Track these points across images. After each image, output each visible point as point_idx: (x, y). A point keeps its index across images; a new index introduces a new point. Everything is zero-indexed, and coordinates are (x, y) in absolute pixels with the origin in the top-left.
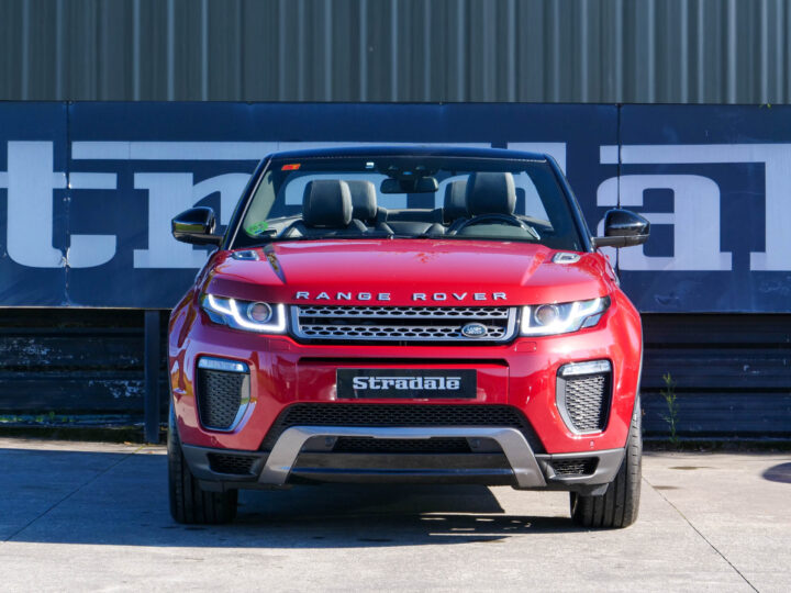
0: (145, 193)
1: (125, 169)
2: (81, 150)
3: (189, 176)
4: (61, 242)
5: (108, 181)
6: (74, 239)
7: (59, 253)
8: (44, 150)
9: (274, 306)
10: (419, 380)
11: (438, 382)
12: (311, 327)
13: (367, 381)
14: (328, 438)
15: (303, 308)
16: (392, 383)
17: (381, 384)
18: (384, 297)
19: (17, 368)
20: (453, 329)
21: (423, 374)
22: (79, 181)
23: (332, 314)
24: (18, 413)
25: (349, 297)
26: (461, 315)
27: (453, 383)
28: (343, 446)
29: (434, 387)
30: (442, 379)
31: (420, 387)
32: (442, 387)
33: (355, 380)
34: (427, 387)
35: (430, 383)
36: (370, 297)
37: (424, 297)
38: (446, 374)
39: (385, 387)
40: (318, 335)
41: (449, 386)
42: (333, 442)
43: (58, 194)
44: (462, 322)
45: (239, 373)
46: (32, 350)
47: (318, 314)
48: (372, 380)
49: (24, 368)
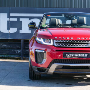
0: (21, 21)
1: (18, 18)
2: (12, 15)
3: (28, 19)
4: (8, 29)
5: (16, 20)
6: (11, 28)
7: (8, 30)
8: (6, 15)
9: (50, 40)
10: (79, 55)
11: (83, 55)
12: (58, 44)
13: (69, 55)
14: (61, 66)
15: (56, 40)
16: (74, 55)
17: (72, 55)
18: (72, 38)
19: (1, 48)
20: (86, 45)
21: (80, 54)
22: (11, 19)
23: (62, 42)
24: (2, 55)
25: (65, 38)
26: (87, 42)
27: (86, 55)
28: (64, 67)
29: (82, 56)
30: (84, 55)
31: (79, 56)
32: (84, 56)
33: (67, 54)
34: (81, 56)
35: (82, 55)
36: (69, 38)
37: (79, 38)
38: (85, 54)
39: (73, 56)
40: (59, 46)
41: (85, 56)
42: (62, 66)
43: (8, 21)
44: (87, 43)
45: (43, 53)
46: (4, 45)
47: (59, 42)
48: (70, 55)
49: (3, 48)
